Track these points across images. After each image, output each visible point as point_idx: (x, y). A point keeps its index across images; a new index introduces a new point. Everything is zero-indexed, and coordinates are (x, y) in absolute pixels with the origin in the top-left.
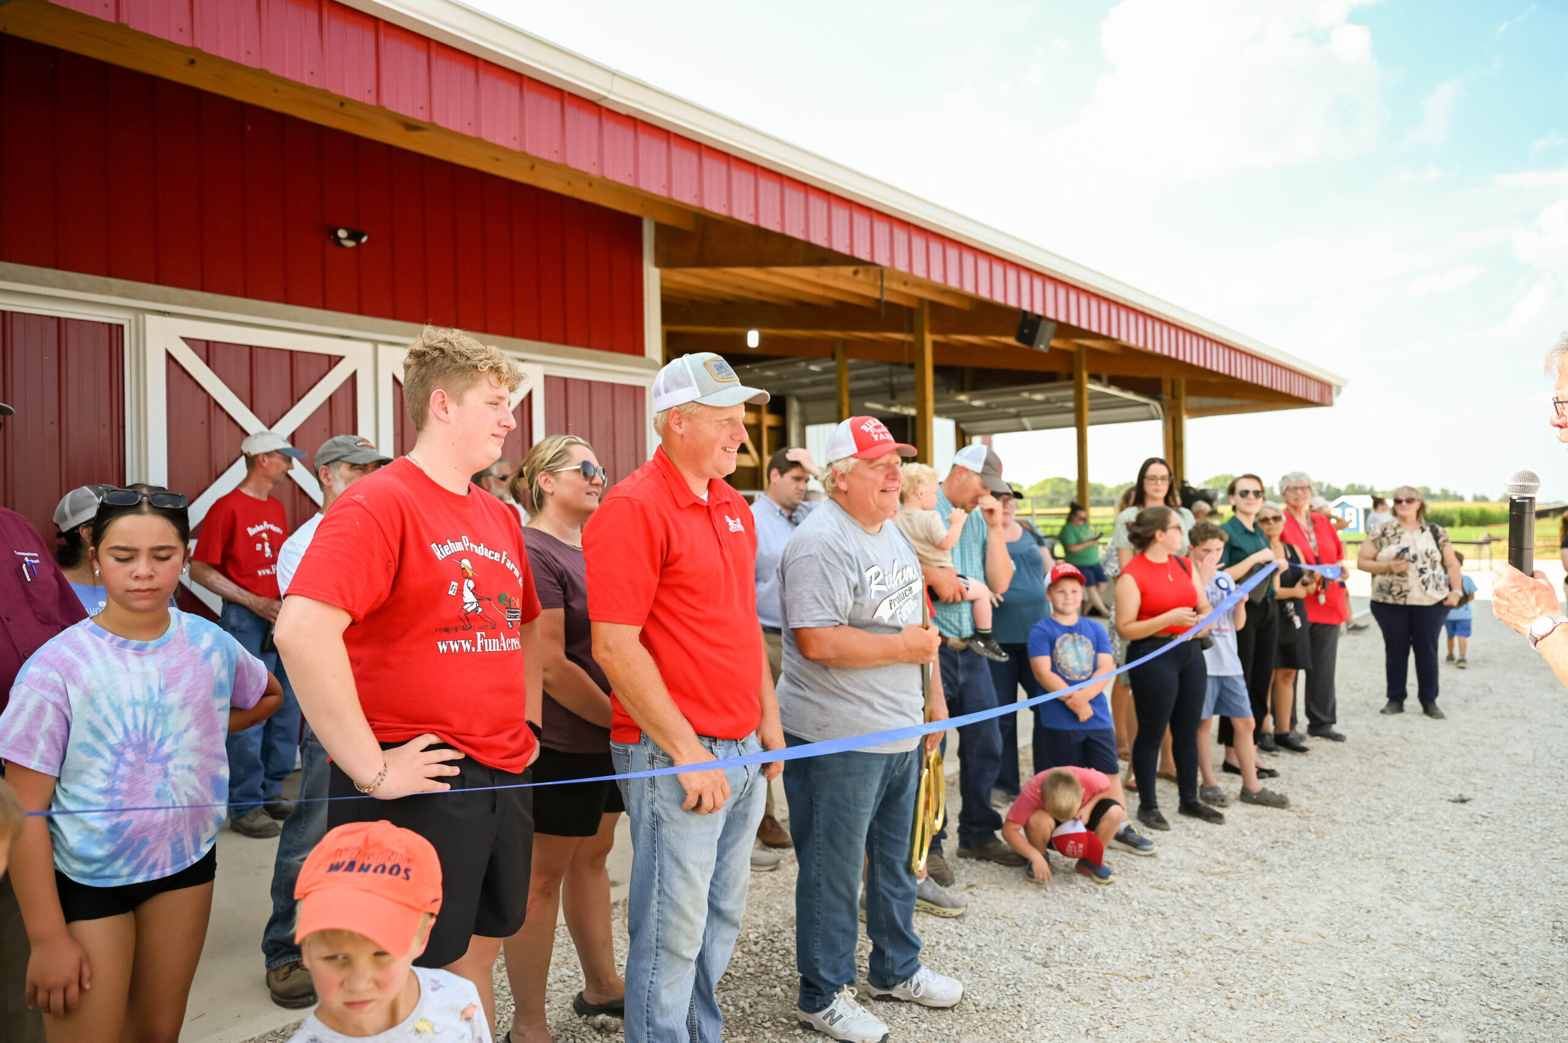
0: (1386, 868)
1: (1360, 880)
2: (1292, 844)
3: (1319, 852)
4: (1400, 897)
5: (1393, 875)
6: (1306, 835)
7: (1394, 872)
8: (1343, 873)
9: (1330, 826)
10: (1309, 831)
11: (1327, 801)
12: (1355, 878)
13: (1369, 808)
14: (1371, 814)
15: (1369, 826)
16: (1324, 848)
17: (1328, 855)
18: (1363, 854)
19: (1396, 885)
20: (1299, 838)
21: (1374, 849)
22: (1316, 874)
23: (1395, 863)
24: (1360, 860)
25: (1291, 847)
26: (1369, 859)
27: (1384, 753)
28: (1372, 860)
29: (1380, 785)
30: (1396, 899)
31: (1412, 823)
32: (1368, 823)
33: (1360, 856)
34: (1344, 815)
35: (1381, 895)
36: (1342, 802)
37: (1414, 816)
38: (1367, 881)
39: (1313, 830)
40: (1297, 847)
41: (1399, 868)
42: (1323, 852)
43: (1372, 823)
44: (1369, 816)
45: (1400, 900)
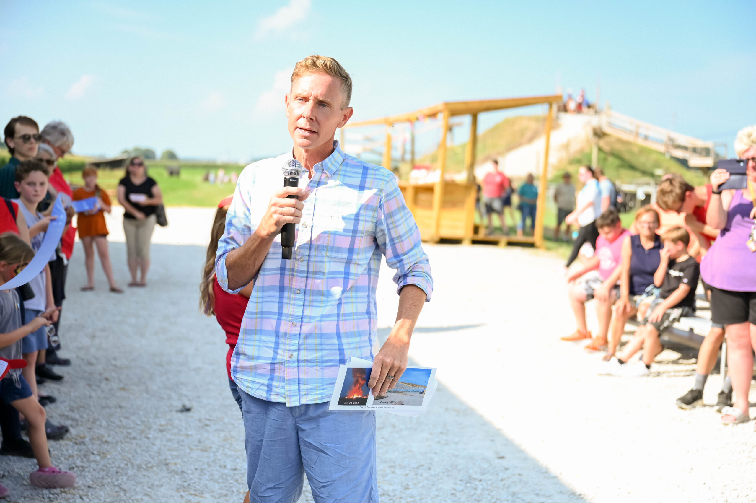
0: (169, 473)
1: (157, 486)
2: (86, 468)
3: (112, 470)
4: (193, 493)
5: (177, 477)
6: (92, 457)
7: (177, 473)
8: (141, 483)
9: (106, 447)
10: (93, 454)
11: (89, 426)
12: (153, 485)
13: (124, 427)
14: (130, 431)
15: (134, 442)
16: (113, 465)
17: (120, 470)
18: (146, 465)
19: (185, 484)
20: (87, 461)
21: (150, 459)
22: (121, 488)
23: (173, 467)
24: (144, 469)
25: (87, 470)
26: (152, 468)
27: (107, 379)
28: (155, 468)
29: (120, 407)
30: (191, 494)
31: (164, 433)
32: (131, 439)
33: (144, 467)
34: (109, 436)
35: (179, 494)
36: (101, 426)
37: (161, 428)
38: (162, 486)
39: (95, 452)
40: (92, 470)
41: (180, 471)
42: (115, 469)
43: (134, 438)
44: (129, 433)
45: (195, 495)
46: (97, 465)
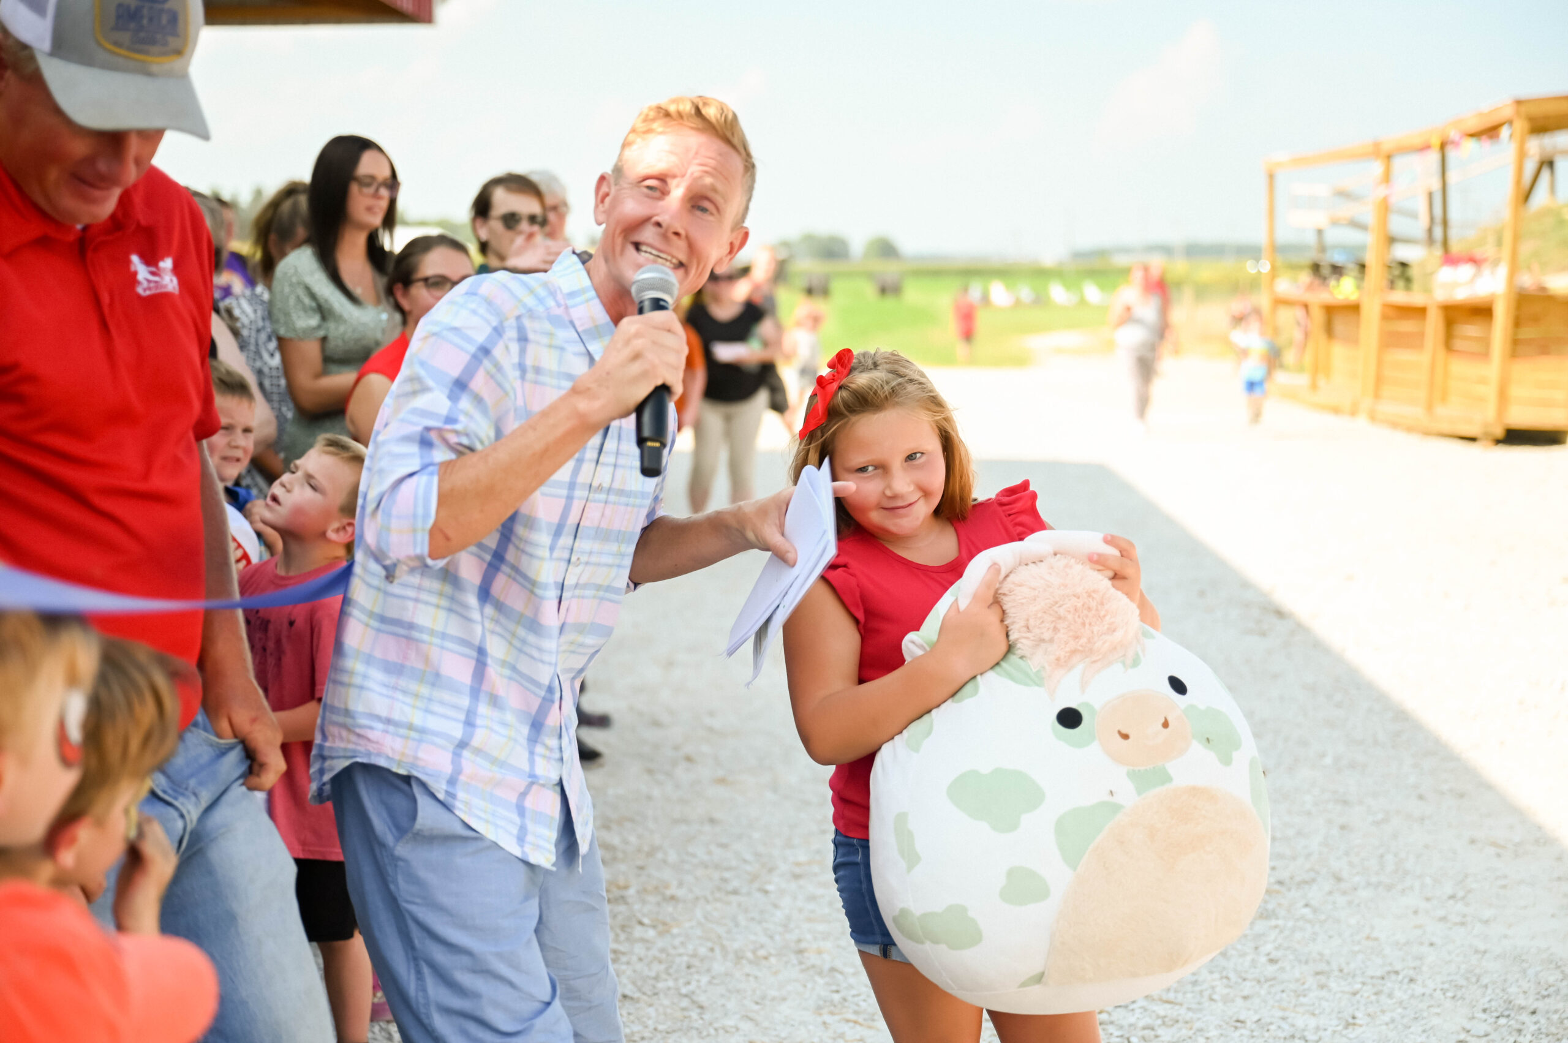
0: (802, 971)
1: (773, 999)
2: (623, 953)
3: (678, 960)
4: (853, 1017)
5: (820, 981)
6: (638, 932)
7: (820, 973)
8: (738, 991)
9: (670, 909)
10: (641, 923)
11: (639, 863)
12: (764, 998)
13: (717, 867)
14: (727, 875)
15: (734, 899)
16: (681, 950)
17: (696, 962)
18: (754, 952)
19: (836, 997)
20: (628, 939)
21: (764, 940)
22: (693, 1002)
23: (812, 959)
24: (750, 962)
25: (624, 959)
26: (766, 958)
27: (689, 759)
28: (773, 960)
29: (712, 821)
30: (848, 1021)
31: (802, 882)
32: (728, 893)
33: (750, 955)
34: (681, 884)
35: (819, 1020)
36: (665, 862)
37: (797, 870)
38: (784, 999)
39: (646, 921)
40: (634, 958)
41: (827, 967)
42: (685, 958)
43: (735, 892)
44: (725, 880)
45: (855, 1022)
46: (648, 949)
